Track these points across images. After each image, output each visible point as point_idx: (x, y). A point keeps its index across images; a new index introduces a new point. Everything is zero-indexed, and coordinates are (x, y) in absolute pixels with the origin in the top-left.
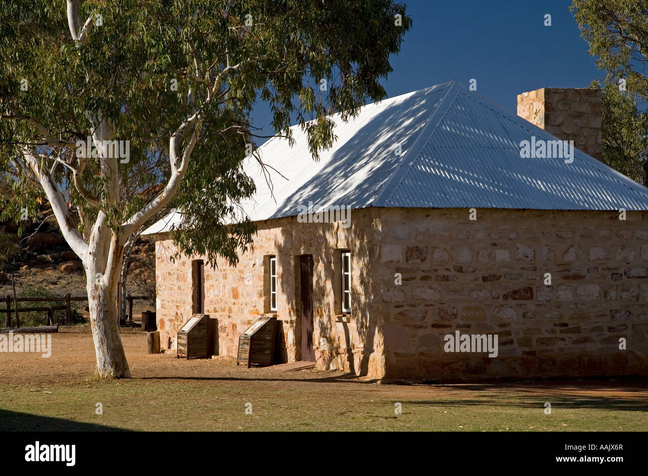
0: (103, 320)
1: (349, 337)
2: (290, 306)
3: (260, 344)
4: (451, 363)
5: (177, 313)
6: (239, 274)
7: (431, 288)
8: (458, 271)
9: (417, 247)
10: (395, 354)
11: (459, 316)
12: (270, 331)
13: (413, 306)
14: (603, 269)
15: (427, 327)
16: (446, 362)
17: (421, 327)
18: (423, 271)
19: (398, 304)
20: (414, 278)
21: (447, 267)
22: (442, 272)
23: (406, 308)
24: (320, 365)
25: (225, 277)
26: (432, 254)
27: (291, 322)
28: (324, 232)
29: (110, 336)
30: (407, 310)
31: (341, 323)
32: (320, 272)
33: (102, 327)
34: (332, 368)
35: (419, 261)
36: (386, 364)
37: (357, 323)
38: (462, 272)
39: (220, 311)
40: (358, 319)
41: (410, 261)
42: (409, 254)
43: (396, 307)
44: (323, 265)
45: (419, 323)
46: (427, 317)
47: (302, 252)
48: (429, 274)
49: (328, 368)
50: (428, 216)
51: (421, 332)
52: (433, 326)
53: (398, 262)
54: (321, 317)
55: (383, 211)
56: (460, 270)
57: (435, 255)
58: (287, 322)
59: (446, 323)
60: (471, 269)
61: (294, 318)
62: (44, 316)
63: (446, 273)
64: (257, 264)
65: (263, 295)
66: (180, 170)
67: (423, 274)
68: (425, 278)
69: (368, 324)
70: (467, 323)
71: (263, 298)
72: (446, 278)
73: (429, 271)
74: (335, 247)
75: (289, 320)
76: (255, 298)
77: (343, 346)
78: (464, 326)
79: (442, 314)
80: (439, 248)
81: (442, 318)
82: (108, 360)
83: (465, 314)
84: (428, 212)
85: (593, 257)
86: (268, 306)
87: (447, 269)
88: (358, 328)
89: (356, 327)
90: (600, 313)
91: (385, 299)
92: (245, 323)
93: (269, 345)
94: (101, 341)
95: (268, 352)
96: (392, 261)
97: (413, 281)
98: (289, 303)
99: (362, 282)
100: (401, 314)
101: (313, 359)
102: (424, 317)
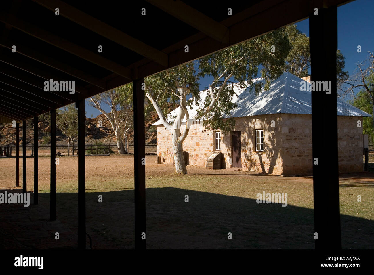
0: (179, 153)
1: (262, 160)
2: (228, 148)
3: (216, 162)
4: (303, 169)
5: (167, 151)
6: (200, 138)
7: (297, 142)
8: (305, 137)
9: (293, 128)
10: (286, 166)
11: (305, 152)
12: (219, 157)
13: (292, 149)
14: (347, 136)
15: (296, 156)
16: (301, 168)
17: (294, 156)
18: (295, 137)
19: (287, 148)
20: (291, 139)
21: (302, 135)
22: (300, 137)
23: (289, 149)
24: (244, 169)
25: (192, 139)
26: (297, 130)
27: (229, 154)
28: (248, 123)
29: (181, 159)
30: (290, 150)
31: (257, 155)
32: (245, 136)
33: (179, 156)
34: (251, 170)
35: (293, 133)
36: (283, 169)
37: (266, 154)
38: (306, 137)
39: (189, 150)
40: (267, 153)
41: (291, 133)
42: (290, 130)
43: (286, 149)
44: (247, 134)
45: (293, 155)
46: (296, 153)
47: (235, 130)
48: (296, 138)
49: (249, 170)
50: (296, 117)
51: (294, 158)
52: (298, 156)
53: (287, 133)
54: (245, 152)
55: (282, 115)
56: (306, 136)
57: (298, 131)
58: (226, 154)
59: (301, 155)
60: (309, 136)
61: (230, 153)
62: (102, 151)
63: (302, 137)
64: (210, 134)
65: (213, 145)
66: (216, 98)
67: (295, 138)
68: (295, 139)
69: (273, 155)
70: (308, 155)
71: (213, 146)
72: (301, 139)
73: (296, 137)
74: (253, 128)
75: (227, 153)
76: (209, 146)
77: (258, 162)
78: (307, 156)
79: (300, 152)
80: (299, 128)
81: (300, 153)
82: (181, 167)
83: (307, 152)
84: (296, 115)
85: (344, 132)
86: (215, 149)
87: (302, 136)
88: (267, 156)
89: (266, 156)
90: (346, 151)
91: (283, 146)
92: (203, 154)
93: (219, 162)
94: (178, 161)
95: (219, 164)
96: (285, 133)
97: (291, 140)
98: (227, 147)
99: (269, 140)
100: (288, 152)
101: (241, 167)
102: (295, 153)
